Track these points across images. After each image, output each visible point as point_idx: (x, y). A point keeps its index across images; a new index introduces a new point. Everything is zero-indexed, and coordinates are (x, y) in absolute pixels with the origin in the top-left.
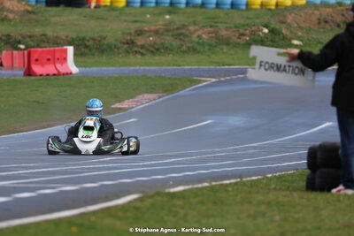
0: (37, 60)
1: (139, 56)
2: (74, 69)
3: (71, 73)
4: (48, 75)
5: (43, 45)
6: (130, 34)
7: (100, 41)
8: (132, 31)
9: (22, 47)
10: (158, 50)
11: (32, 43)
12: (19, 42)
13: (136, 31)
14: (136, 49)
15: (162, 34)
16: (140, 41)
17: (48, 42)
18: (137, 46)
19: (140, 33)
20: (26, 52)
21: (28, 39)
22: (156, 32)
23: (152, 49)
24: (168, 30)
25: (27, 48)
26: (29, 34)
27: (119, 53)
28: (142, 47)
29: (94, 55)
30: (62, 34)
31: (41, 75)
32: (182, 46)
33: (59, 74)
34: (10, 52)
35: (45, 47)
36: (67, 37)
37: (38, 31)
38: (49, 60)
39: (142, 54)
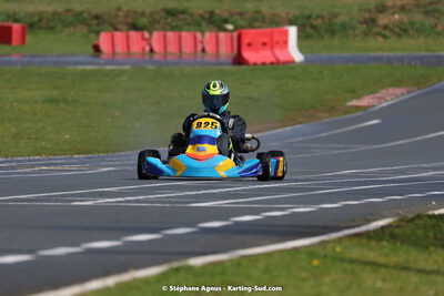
0: (249, 45)
1: (380, 39)
2: (298, 57)
3: (293, 62)
4: (263, 64)
5: (256, 24)
6: (369, 11)
7: (330, 20)
8: (372, 6)
9: (230, 27)
10: (405, 31)
11: (242, 23)
12: (226, 21)
13: (377, 8)
14: (376, 30)
15: (410, 11)
16: (383, 20)
17: (264, 22)
18: (378, 26)
19: (382, 9)
20: (235, 34)
21: (237, 17)
22: (403, 9)
23: (397, 30)
24: (418, 6)
25: (236, 29)
26: (238, 10)
27: (355, 36)
28: (386, 27)
29: (322, 37)
30: (282, 11)
31: (255, 64)
32: (436, 25)
33: (278, 62)
34: (214, 34)
35: (260, 27)
36: (288, 14)
37: (250, 7)
38: (265, 44)
39: (384, 37)
